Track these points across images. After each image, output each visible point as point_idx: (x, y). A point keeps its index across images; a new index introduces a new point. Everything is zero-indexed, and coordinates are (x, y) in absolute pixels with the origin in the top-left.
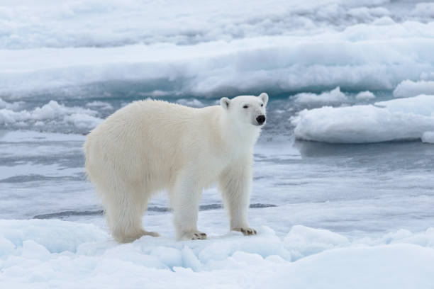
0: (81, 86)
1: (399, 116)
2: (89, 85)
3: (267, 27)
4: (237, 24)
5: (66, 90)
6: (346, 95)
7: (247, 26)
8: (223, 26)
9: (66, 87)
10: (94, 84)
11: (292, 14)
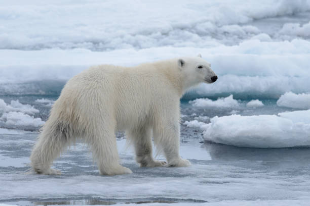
0: (18, 84)
1: (300, 126)
2: (26, 83)
3: (158, 39)
4: (134, 35)
5: (6, 87)
6: (239, 102)
7: (141, 37)
8: (122, 37)
9: (6, 84)
10: (31, 83)
11: (175, 28)
